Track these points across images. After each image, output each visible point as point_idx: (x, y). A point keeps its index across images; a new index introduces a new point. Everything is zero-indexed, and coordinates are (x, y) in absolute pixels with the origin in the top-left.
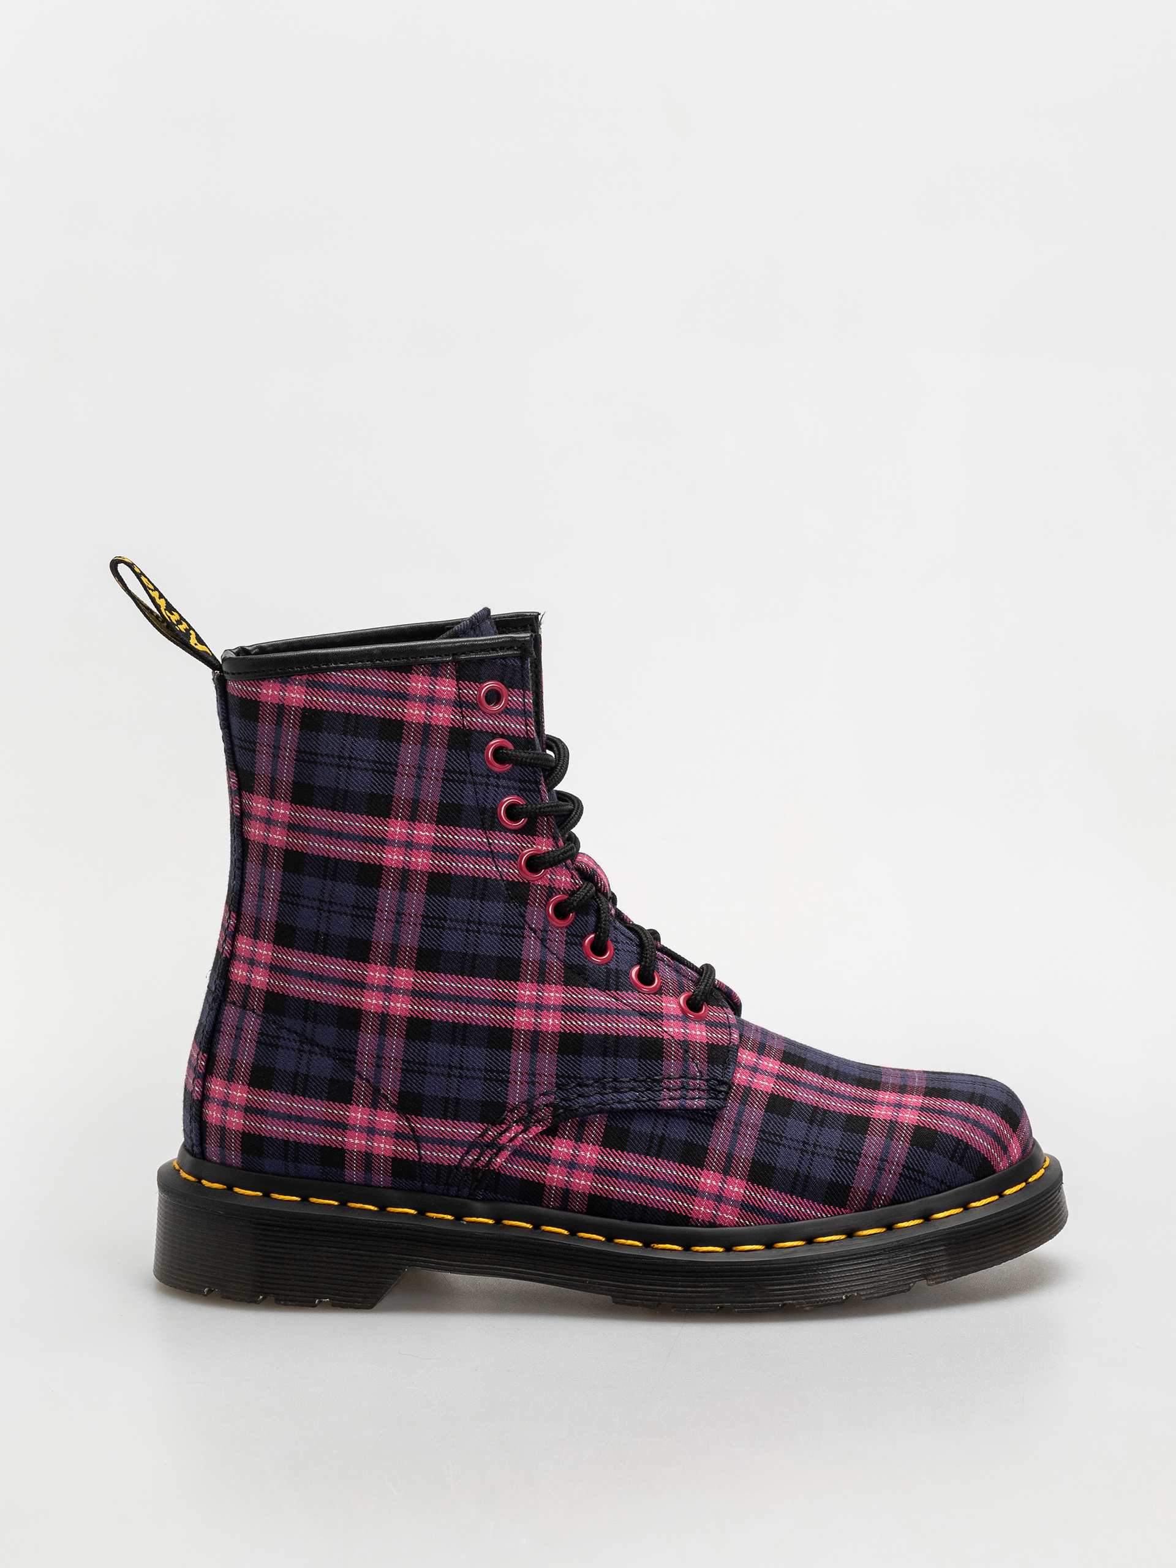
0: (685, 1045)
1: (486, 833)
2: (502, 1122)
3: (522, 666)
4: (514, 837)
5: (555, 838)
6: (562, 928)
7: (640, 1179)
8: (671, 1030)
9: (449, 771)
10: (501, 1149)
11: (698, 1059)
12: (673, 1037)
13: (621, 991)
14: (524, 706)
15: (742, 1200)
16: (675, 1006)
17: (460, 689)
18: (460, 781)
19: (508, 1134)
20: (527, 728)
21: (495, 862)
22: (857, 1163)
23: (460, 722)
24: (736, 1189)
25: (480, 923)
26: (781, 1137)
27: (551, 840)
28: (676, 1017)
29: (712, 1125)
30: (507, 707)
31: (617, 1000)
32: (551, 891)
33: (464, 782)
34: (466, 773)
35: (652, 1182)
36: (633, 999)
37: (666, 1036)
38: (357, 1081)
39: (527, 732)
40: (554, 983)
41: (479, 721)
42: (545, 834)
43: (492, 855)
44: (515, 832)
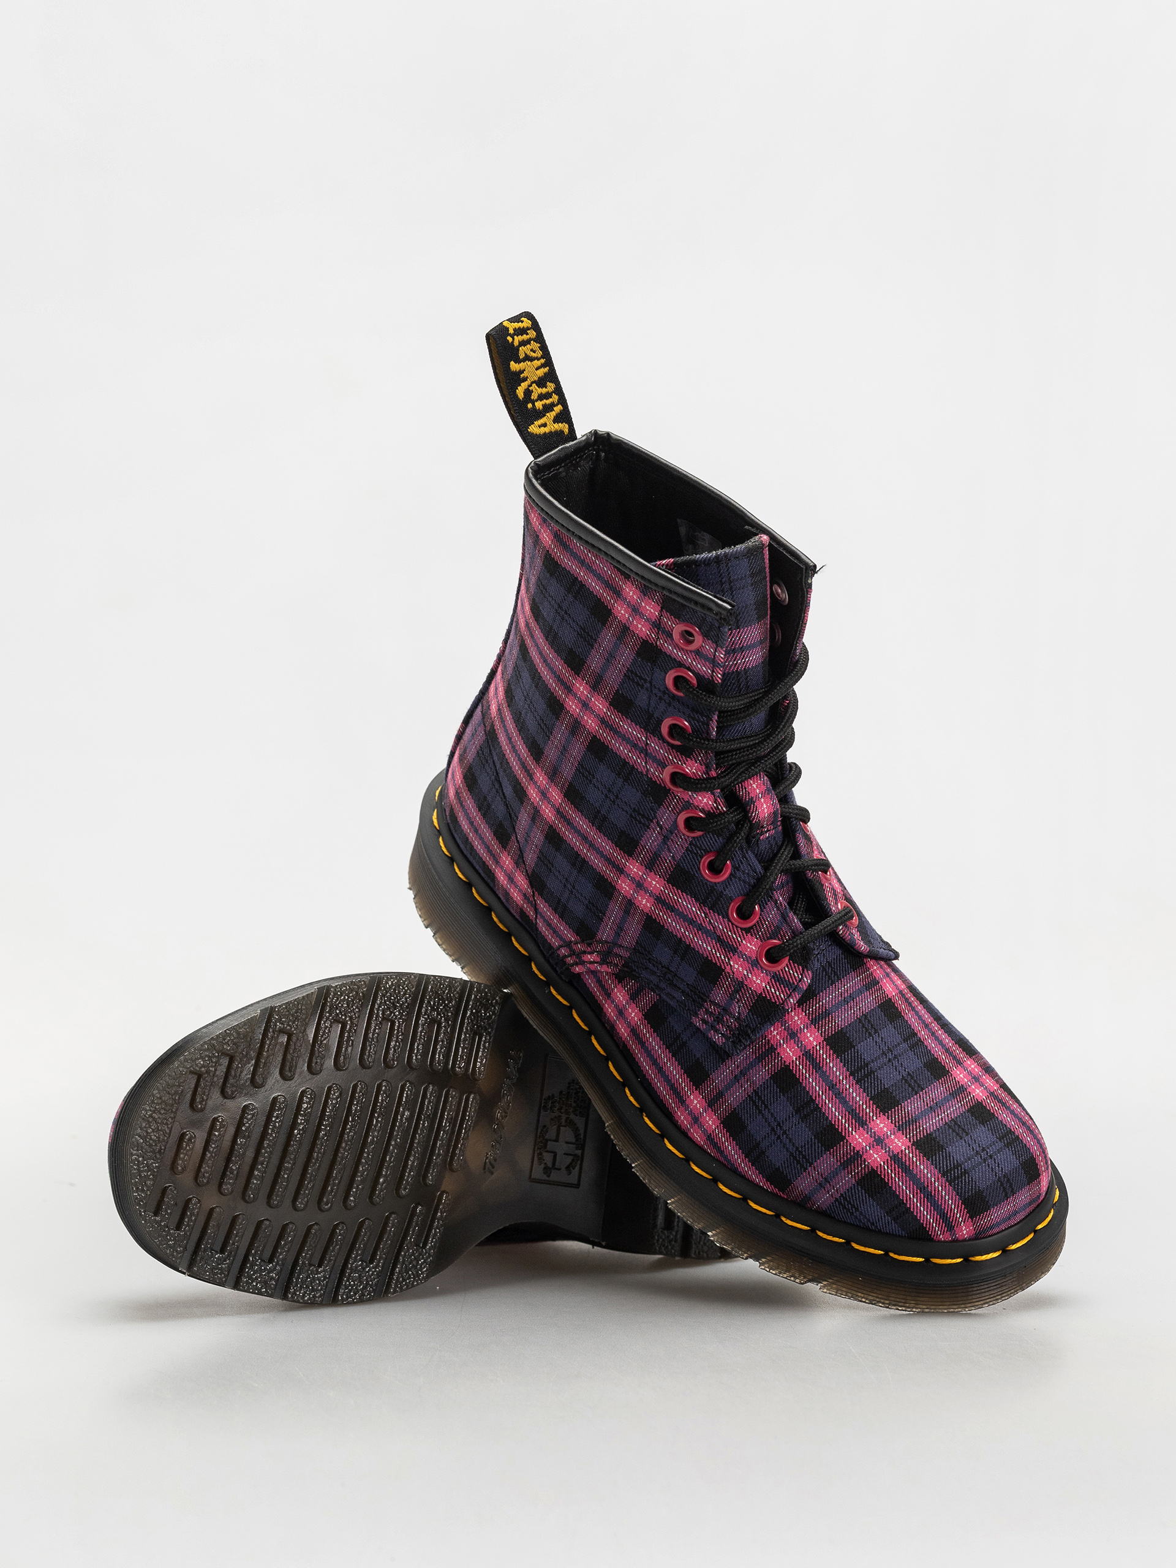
0: (740, 986)
1: (647, 735)
2: (589, 945)
3: (719, 627)
4: (669, 749)
5: (708, 767)
6: (688, 837)
7: (654, 1062)
8: (736, 966)
9: (632, 672)
10: (583, 963)
11: (743, 1003)
12: (734, 973)
13: (714, 912)
14: (714, 656)
15: (711, 1134)
16: (754, 948)
17: (662, 615)
18: (638, 684)
19: (589, 957)
20: (713, 674)
21: (646, 759)
22: (805, 1169)
23: (654, 640)
24: (710, 1122)
25: (617, 797)
26: (766, 1107)
27: (704, 767)
28: (748, 959)
29: (723, 1061)
30: (698, 650)
31: (706, 917)
32: (688, 806)
33: (642, 687)
34: (645, 680)
35: (660, 1070)
36: (720, 925)
37: (728, 968)
38: (513, 838)
39: (712, 676)
40: (659, 875)
41: (669, 648)
42: (699, 760)
43: (645, 752)
44: (673, 746)
